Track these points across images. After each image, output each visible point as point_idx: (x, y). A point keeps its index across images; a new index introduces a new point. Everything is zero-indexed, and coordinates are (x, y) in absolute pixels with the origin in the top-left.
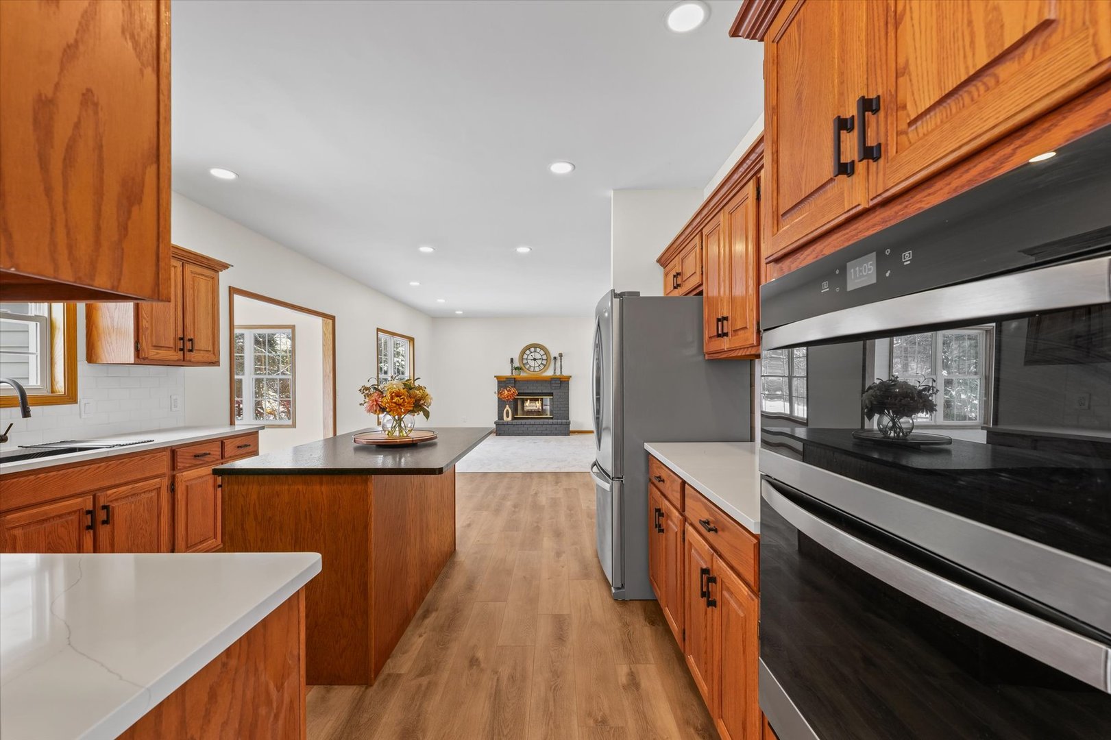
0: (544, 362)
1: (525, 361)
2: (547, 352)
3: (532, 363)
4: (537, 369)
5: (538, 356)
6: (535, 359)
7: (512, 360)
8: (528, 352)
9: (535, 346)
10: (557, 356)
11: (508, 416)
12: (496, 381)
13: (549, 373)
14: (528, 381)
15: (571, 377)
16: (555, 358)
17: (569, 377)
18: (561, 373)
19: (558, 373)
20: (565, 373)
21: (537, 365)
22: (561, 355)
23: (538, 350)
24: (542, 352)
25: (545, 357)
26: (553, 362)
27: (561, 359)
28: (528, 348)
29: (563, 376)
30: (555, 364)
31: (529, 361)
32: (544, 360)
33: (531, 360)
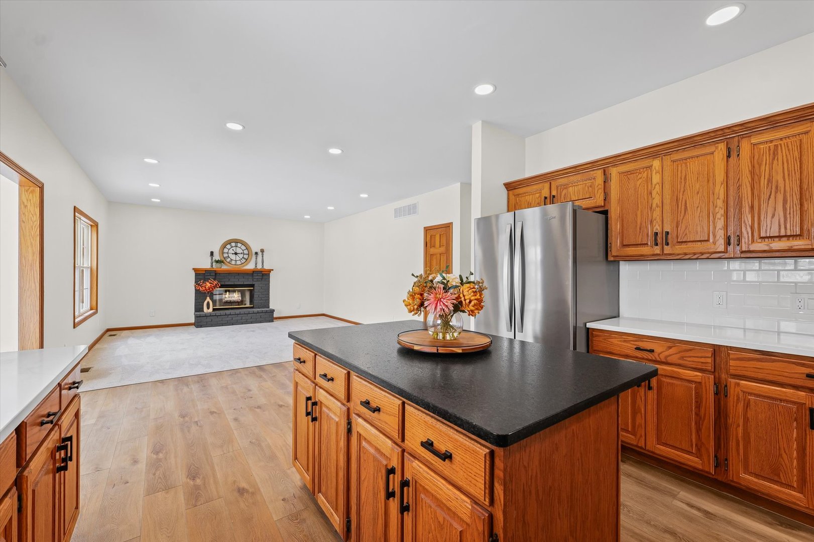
0: (246, 256)
1: (225, 255)
2: (248, 248)
3: (233, 257)
4: (238, 263)
5: (239, 251)
6: (236, 254)
7: (212, 254)
8: (229, 246)
9: (237, 241)
10: (259, 251)
11: (208, 308)
12: (193, 274)
13: (250, 266)
14: (229, 274)
16: (256, 253)
17: (270, 271)
18: (263, 267)
19: (259, 267)
20: (266, 267)
21: (238, 258)
22: (262, 251)
23: (239, 245)
24: (243, 247)
25: (246, 252)
26: (254, 257)
27: (263, 255)
28: (229, 242)
29: (265, 269)
30: (256, 258)
31: (230, 255)
32: (246, 254)
33: (233, 254)
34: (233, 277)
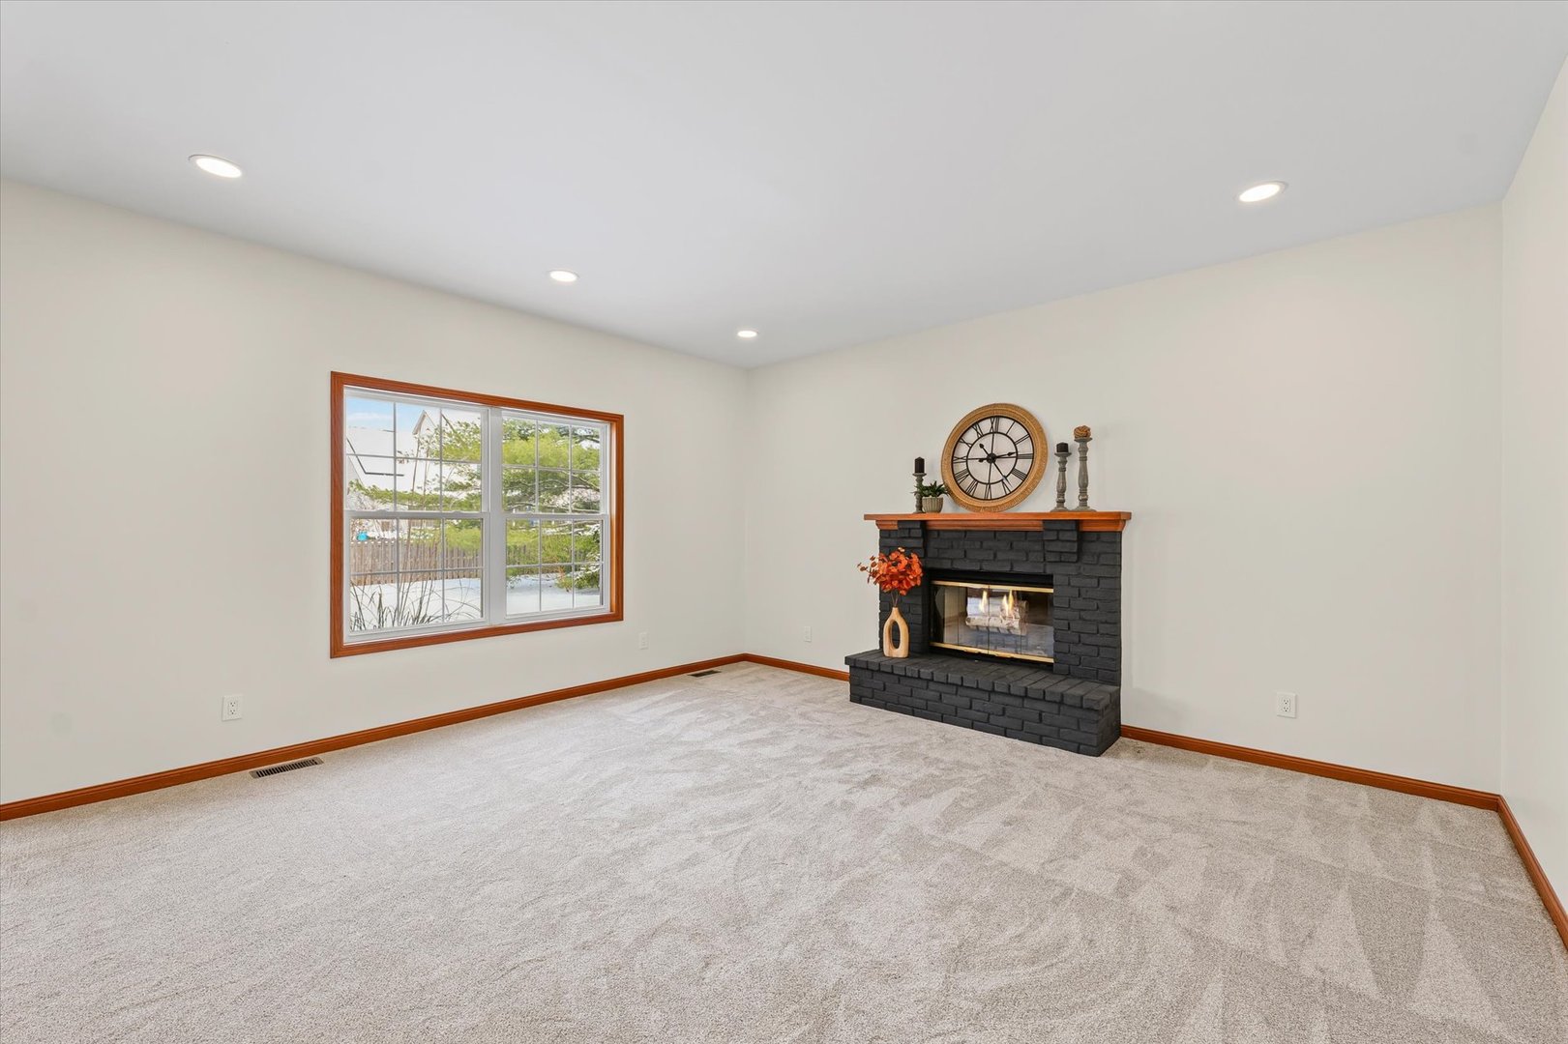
0: (1023, 466)
1: (961, 467)
2: (1033, 428)
3: (981, 471)
4: (997, 491)
5: (1003, 446)
6: (992, 458)
7: (920, 465)
8: (971, 436)
9: (995, 413)
10: (1069, 439)
11: (896, 643)
12: (873, 533)
13: (1042, 503)
14: (965, 534)
15: (1129, 516)
16: (1063, 449)
17: (1120, 519)
18: (1084, 501)
19: (1072, 502)
20: (1101, 502)
21: (996, 476)
22: (1083, 435)
23: (1005, 424)
24: (1018, 432)
25: (1026, 448)
26: (1053, 462)
27: (1084, 451)
28: (972, 422)
29: (1094, 513)
30: (1063, 470)
31: (974, 466)
32: (1024, 457)
33: (981, 460)
34: (977, 545)
